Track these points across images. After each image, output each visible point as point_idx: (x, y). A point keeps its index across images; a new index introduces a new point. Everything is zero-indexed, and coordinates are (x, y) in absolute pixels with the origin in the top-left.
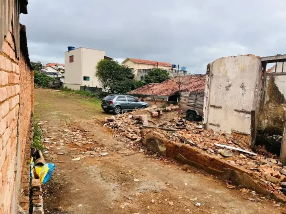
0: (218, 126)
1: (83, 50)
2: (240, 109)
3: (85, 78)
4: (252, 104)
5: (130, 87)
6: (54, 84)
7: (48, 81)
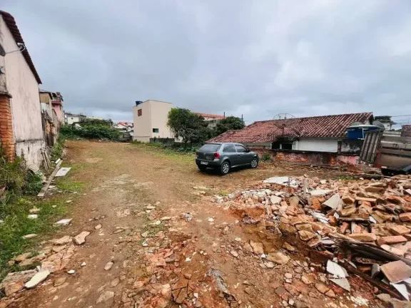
1: (150, 102)
6: (124, 137)
7: (118, 136)
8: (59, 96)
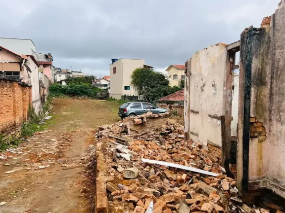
0: (197, 135)
1: (122, 61)
2: (213, 114)
3: (126, 88)
4: (222, 107)
5: (163, 94)
6: (102, 94)
7: (96, 93)
8: (50, 57)
